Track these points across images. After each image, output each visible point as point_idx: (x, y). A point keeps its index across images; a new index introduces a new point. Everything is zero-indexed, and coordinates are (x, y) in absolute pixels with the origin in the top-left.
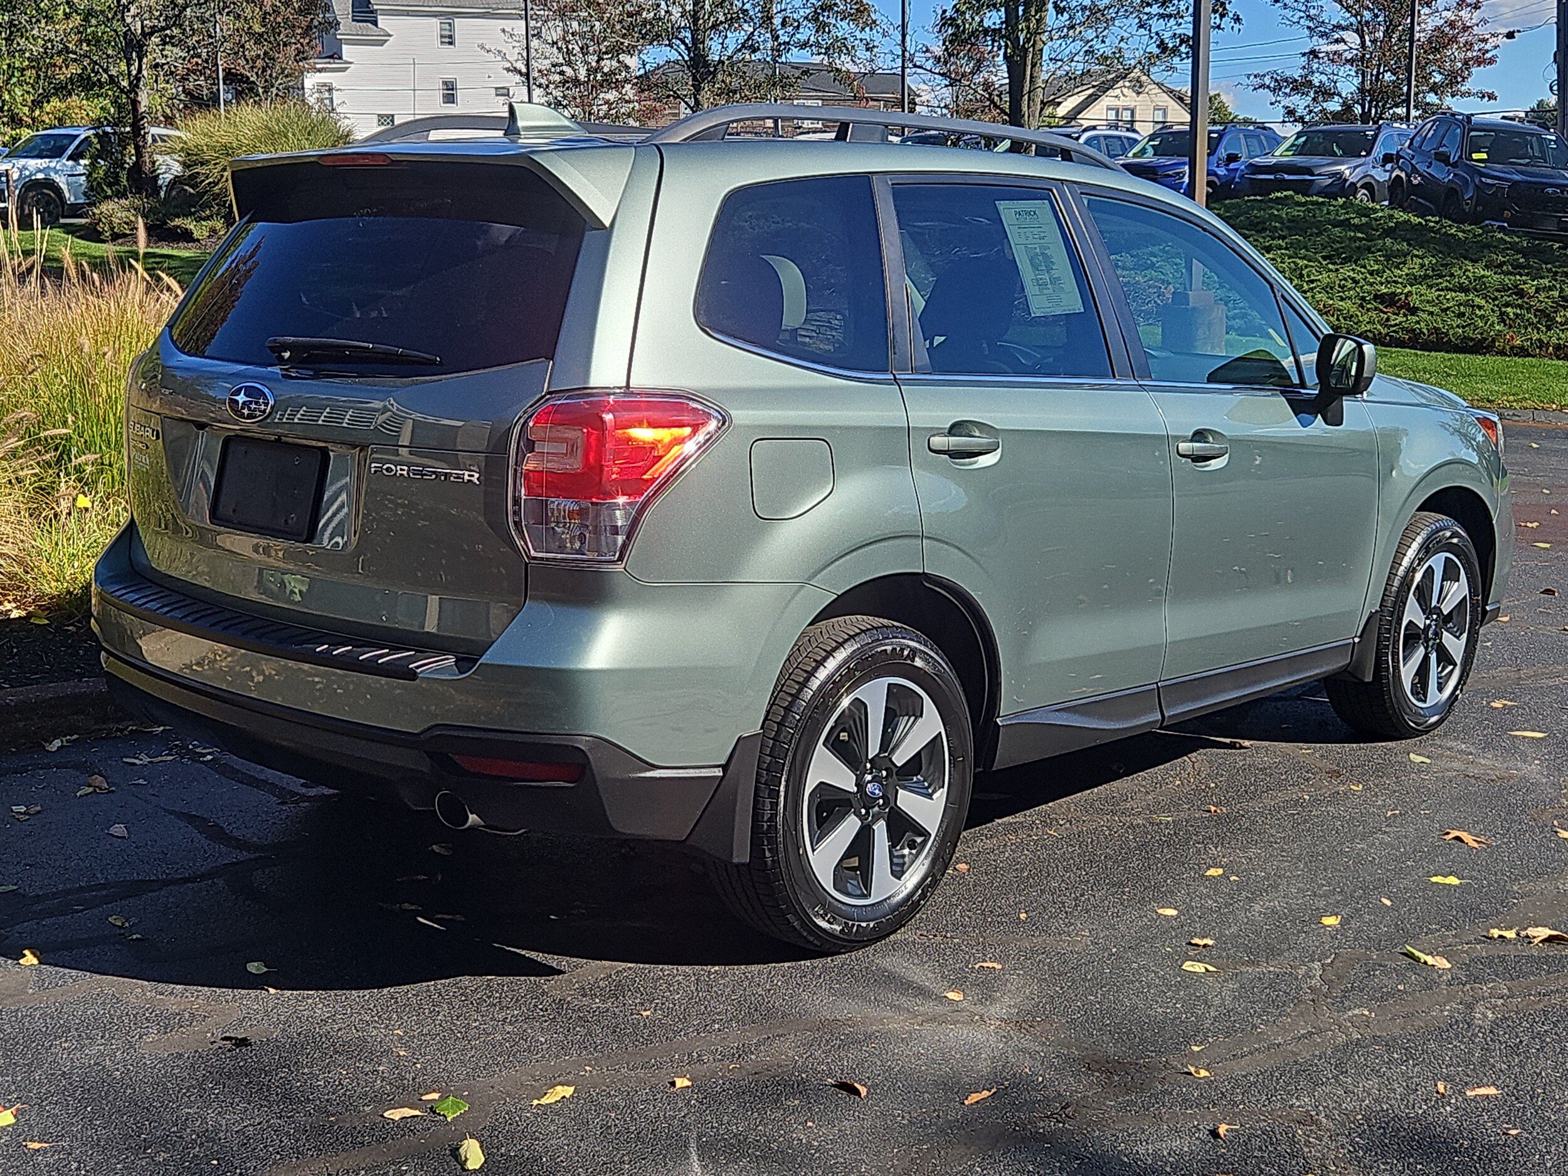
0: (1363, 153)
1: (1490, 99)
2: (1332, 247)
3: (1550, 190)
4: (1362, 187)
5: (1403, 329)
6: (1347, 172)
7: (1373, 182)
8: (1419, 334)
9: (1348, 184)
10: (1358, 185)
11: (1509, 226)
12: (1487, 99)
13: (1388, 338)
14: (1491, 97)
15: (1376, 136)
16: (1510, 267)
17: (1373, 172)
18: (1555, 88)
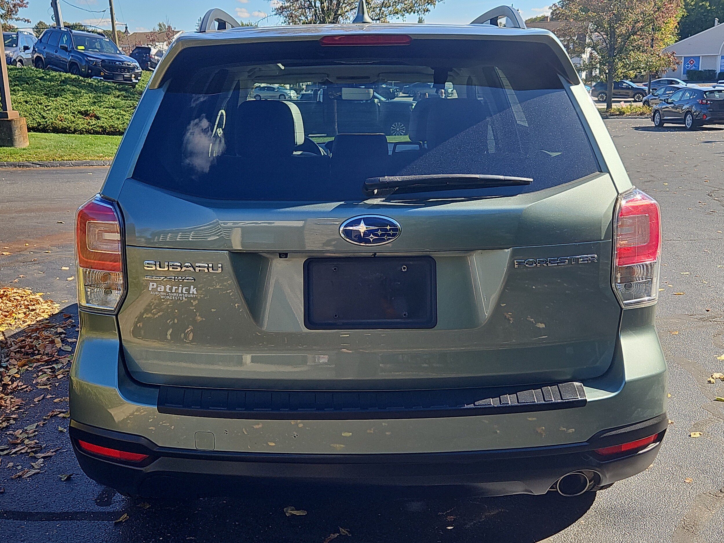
0: (14, 45)
1: (28, 22)
2: (46, 90)
3: (117, 63)
4: (19, 61)
5: (98, 126)
6: (11, 54)
7: (22, 59)
8: (105, 128)
9: (12, 60)
10: (17, 60)
11: (104, 79)
12: (27, 22)
13: (92, 131)
14: (28, 21)
15: (17, 37)
16: (123, 97)
17: (20, 54)
18: (54, 18)
